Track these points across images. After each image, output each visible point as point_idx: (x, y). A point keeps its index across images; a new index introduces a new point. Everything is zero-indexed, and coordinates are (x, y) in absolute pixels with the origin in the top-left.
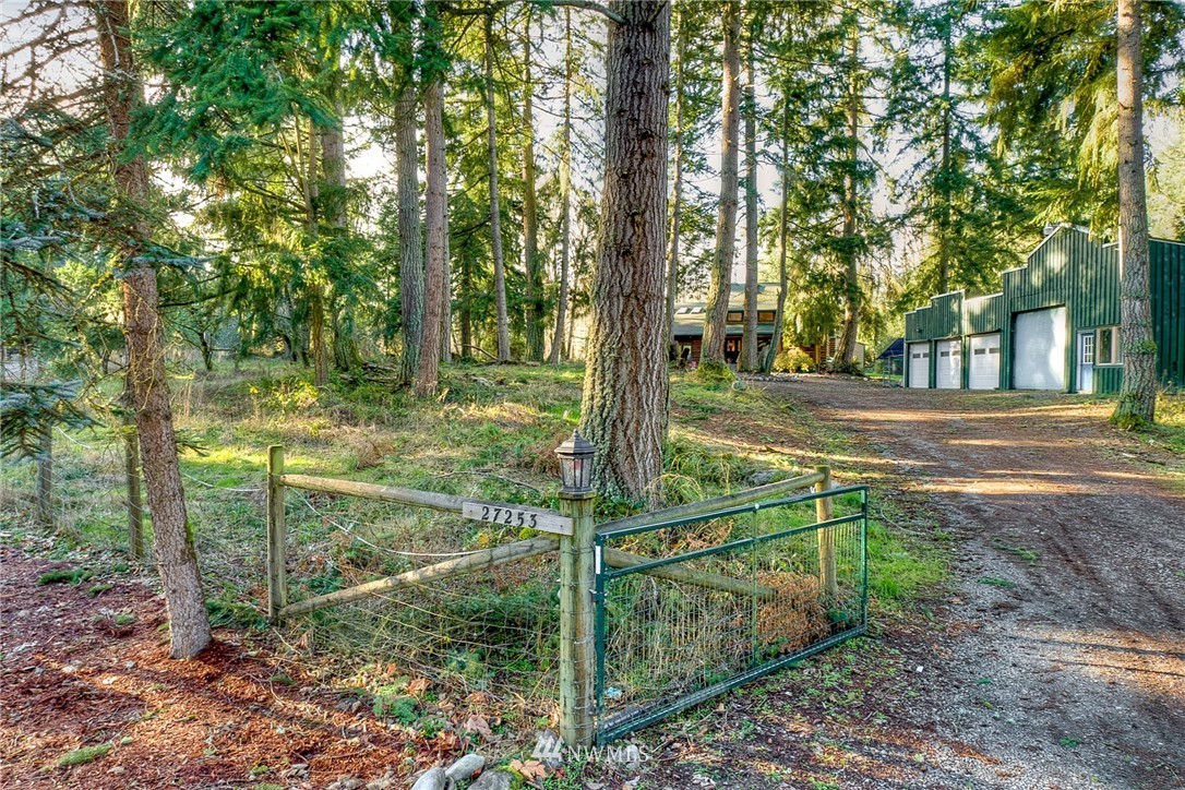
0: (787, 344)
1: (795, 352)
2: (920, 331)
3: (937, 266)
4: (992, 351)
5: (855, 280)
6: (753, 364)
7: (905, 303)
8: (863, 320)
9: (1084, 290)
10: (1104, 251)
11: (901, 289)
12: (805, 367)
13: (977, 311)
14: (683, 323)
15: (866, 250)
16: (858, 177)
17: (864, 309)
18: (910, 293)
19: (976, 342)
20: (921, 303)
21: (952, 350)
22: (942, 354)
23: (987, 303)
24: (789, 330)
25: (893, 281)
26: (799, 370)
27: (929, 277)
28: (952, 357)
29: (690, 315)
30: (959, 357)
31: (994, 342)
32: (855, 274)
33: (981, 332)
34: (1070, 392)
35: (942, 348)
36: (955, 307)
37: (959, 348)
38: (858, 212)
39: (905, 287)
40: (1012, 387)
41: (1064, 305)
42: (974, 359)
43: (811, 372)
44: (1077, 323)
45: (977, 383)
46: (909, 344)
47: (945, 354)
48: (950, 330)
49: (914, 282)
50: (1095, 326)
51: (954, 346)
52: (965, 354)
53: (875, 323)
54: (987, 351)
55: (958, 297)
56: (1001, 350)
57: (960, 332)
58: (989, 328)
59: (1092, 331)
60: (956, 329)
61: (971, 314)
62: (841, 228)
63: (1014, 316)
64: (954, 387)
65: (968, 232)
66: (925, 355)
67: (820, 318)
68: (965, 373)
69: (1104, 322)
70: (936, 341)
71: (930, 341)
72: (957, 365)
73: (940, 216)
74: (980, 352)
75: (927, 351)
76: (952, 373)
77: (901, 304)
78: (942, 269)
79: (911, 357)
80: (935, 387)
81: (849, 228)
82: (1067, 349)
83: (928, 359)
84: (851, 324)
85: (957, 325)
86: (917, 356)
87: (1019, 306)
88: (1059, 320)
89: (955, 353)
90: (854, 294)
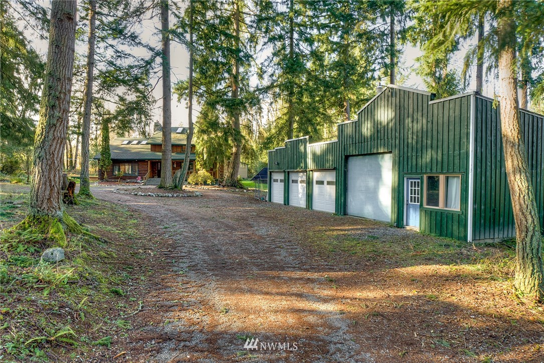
0: (198, 167)
1: (203, 172)
2: (278, 164)
3: (287, 121)
4: (329, 183)
5: (239, 127)
6: (169, 183)
7: (268, 144)
8: (244, 152)
9: (410, 141)
10: (430, 108)
11: (266, 135)
12: (209, 182)
13: (318, 152)
14: (133, 151)
15: (245, 108)
16: (239, 61)
17: (245, 146)
18: (271, 137)
19: (316, 176)
20: (278, 144)
21: (300, 179)
22: (293, 181)
23: (325, 147)
24: (199, 157)
25: (261, 129)
26: (205, 183)
27: (282, 128)
28: (300, 185)
29: (139, 146)
30: (305, 185)
31: (331, 177)
32: (239, 124)
33: (321, 168)
34: (398, 226)
35: (293, 177)
36: (302, 148)
37: (304, 178)
38: (241, 86)
39: (268, 134)
40: (345, 214)
41: (390, 152)
42: (316, 188)
43: (212, 185)
44: (404, 168)
45: (318, 206)
46: (271, 172)
47: (296, 182)
48: (298, 165)
49: (273, 131)
50: (422, 173)
51: (302, 177)
52: (309, 183)
53: (251, 154)
54: (325, 183)
55: (304, 141)
56: (337, 183)
57: (306, 166)
58: (327, 166)
59: (419, 176)
60: (302, 165)
61: (314, 155)
62: (230, 94)
63: (347, 158)
64: (302, 206)
65: (305, 99)
66: (281, 181)
67: (216, 151)
68: (309, 197)
69: (431, 170)
70: (288, 172)
71: (284, 172)
72: (304, 191)
73: (288, 87)
74: (320, 183)
75: (283, 178)
76: (300, 196)
77: (267, 143)
78: (290, 122)
79: (272, 181)
80: (288, 204)
81: (235, 93)
82: (393, 190)
83: (283, 183)
84: (237, 155)
85: (303, 161)
86: (276, 181)
87: (352, 151)
88: (387, 164)
89: (302, 182)
90: (238, 137)
